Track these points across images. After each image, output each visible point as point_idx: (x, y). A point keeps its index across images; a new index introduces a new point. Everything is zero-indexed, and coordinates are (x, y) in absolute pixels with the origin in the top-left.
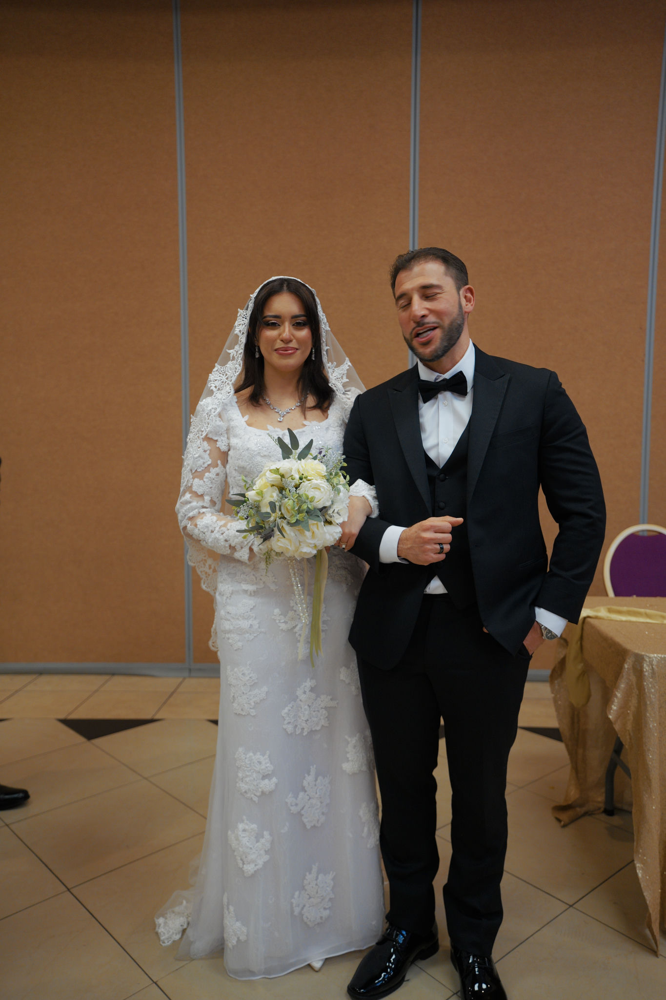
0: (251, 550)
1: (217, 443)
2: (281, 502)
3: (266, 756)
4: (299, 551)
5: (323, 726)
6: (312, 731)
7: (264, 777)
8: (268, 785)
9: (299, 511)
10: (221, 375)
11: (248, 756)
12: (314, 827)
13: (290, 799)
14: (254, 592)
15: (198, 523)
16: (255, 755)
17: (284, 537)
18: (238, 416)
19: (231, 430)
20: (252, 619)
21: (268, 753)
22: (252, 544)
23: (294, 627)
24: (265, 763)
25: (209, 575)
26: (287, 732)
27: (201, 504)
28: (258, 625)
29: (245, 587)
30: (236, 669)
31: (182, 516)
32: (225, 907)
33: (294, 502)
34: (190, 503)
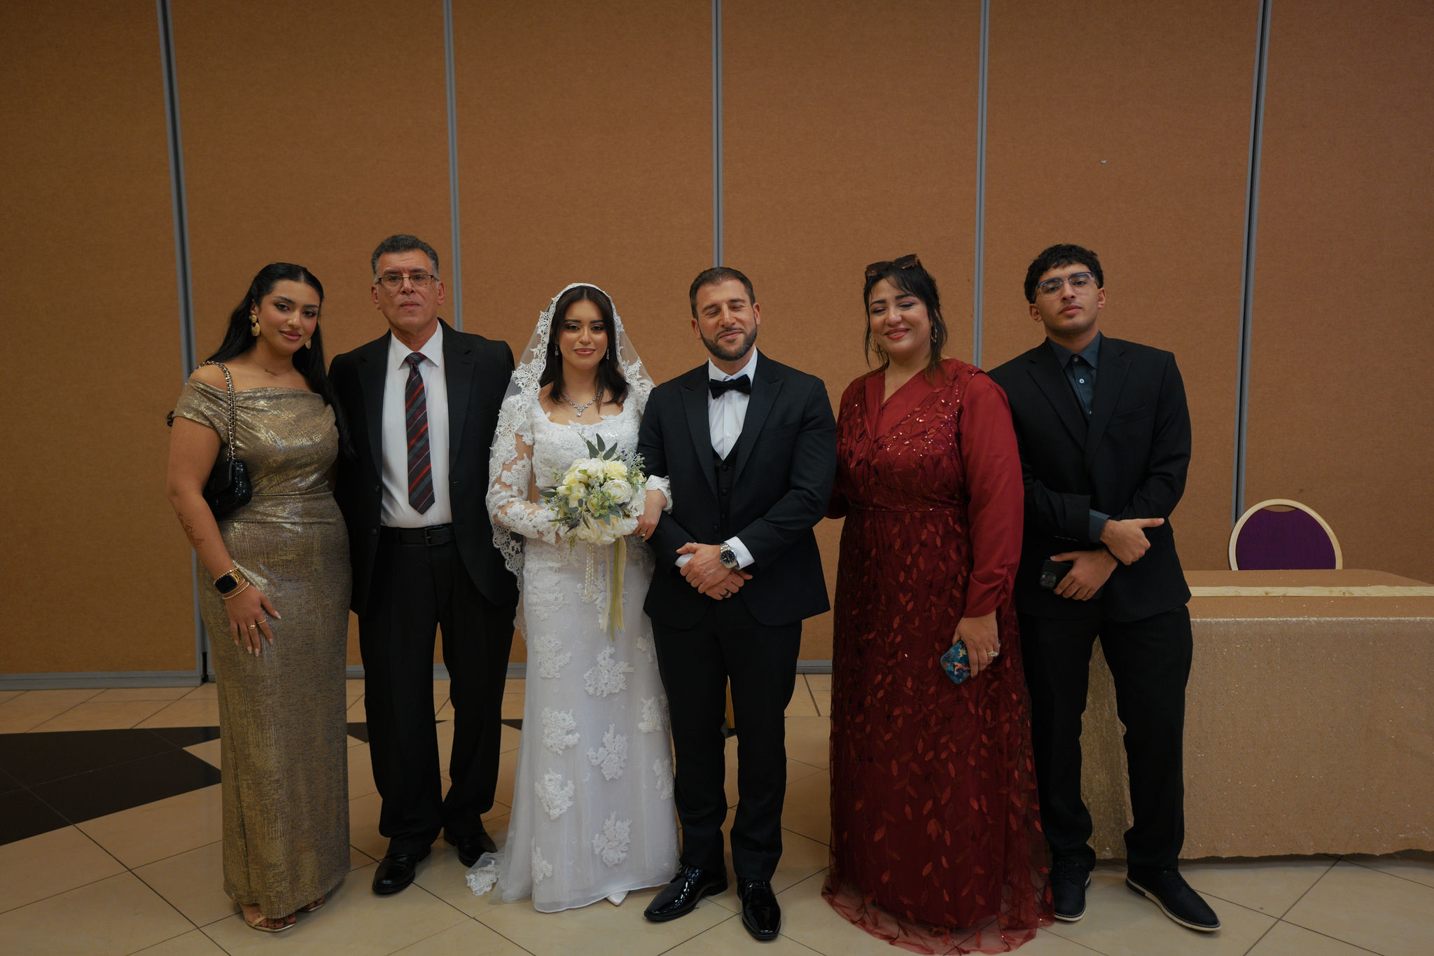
0: (557, 534)
1: (523, 437)
2: (587, 497)
3: (570, 714)
5: (621, 689)
6: (611, 693)
7: (568, 733)
8: (572, 739)
9: (604, 507)
11: (553, 714)
12: (612, 780)
13: (591, 753)
14: (559, 569)
15: (508, 512)
16: (559, 713)
17: (590, 528)
18: (541, 413)
19: (536, 426)
20: (557, 592)
21: (571, 711)
22: (558, 530)
23: (596, 600)
24: (570, 722)
25: (512, 556)
26: (588, 693)
27: (509, 493)
28: (562, 598)
29: (550, 564)
30: (542, 638)
31: (491, 505)
32: (533, 849)
33: (598, 497)
34: (500, 492)
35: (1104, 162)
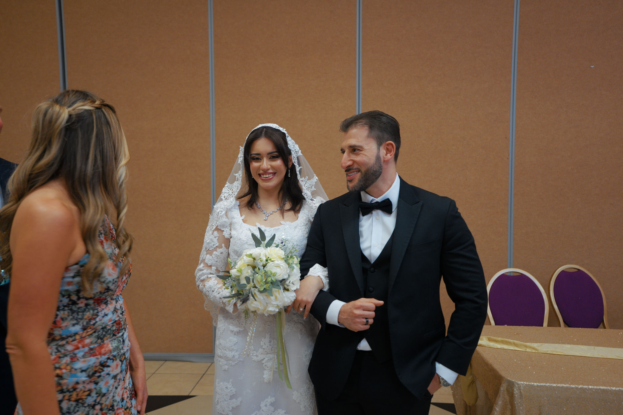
0: (235, 306)
1: (224, 232)
2: (253, 276)
4: (267, 310)
9: (266, 283)
10: (229, 190)
15: (206, 284)
17: (256, 300)
18: (238, 215)
19: (233, 225)
20: (234, 351)
23: (262, 360)
27: (209, 271)
28: (238, 355)
29: (232, 328)
30: (222, 383)
31: (197, 279)
33: (262, 276)
34: (203, 270)
35: (593, 67)
